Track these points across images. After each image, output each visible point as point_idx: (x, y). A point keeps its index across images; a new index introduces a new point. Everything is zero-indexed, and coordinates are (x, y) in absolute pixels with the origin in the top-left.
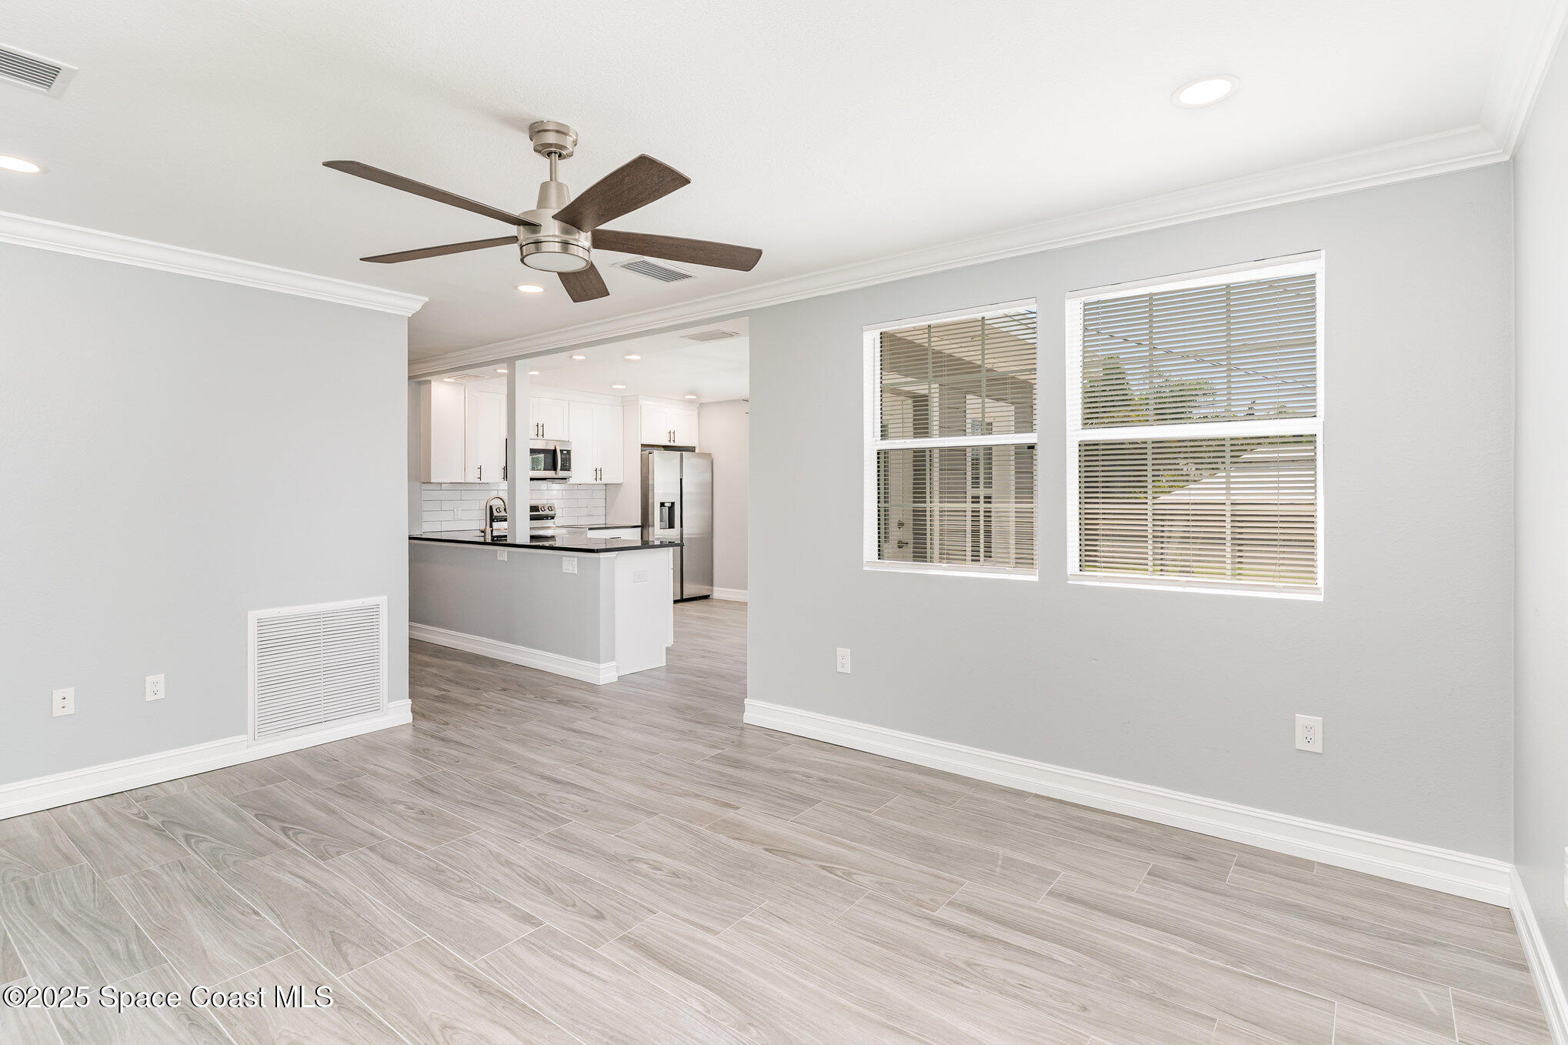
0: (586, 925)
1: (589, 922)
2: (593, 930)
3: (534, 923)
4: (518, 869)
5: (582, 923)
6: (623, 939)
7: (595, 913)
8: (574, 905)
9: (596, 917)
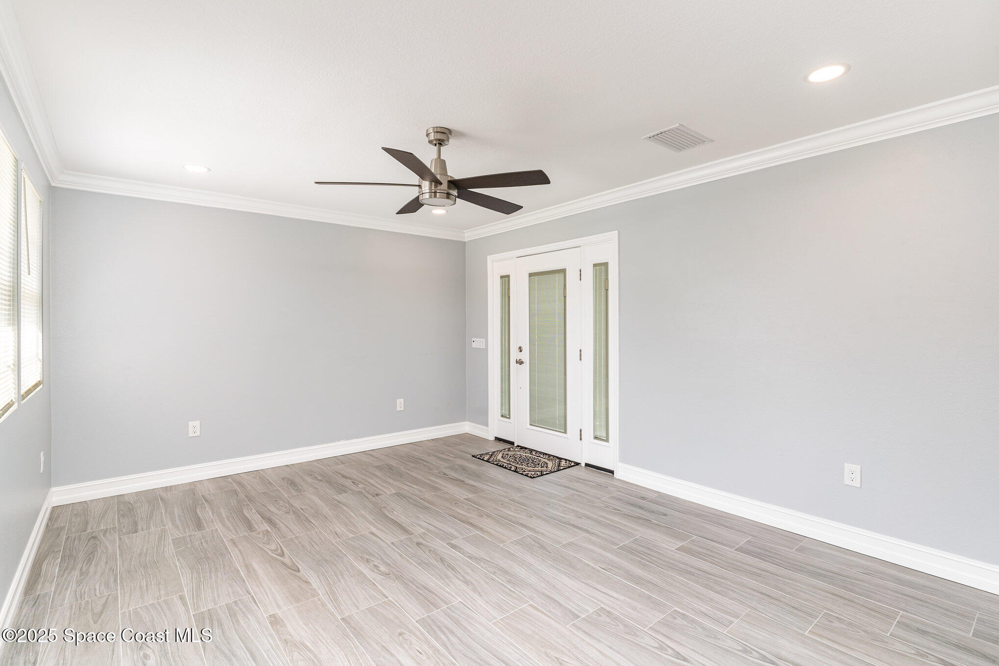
0: (426, 541)
1: (424, 542)
2: (423, 539)
3: (451, 544)
4: (460, 577)
5: (428, 542)
6: (412, 534)
7: (420, 546)
8: (430, 550)
9: (421, 544)
